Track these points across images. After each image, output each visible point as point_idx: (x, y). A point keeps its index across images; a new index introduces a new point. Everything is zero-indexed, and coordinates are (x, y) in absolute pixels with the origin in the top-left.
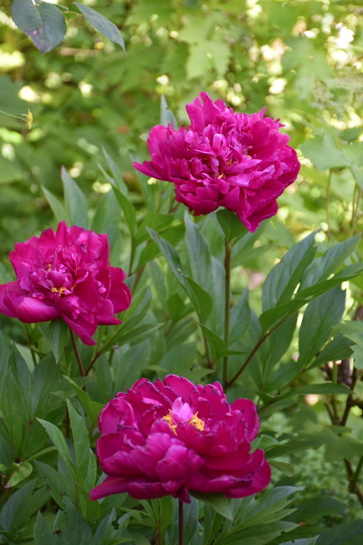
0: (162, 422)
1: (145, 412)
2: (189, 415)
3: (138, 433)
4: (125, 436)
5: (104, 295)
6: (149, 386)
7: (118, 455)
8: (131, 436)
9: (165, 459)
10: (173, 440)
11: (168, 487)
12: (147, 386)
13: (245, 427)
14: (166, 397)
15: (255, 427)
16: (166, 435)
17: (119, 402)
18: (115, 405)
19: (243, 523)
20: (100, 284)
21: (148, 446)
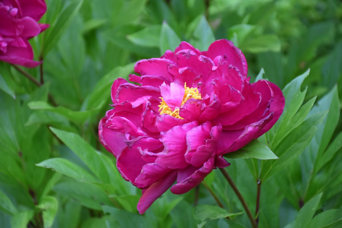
0: (164, 118)
1: (142, 115)
2: (181, 92)
3: (149, 139)
4: (140, 149)
5: (19, 15)
6: (128, 87)
7: (145, 170)
8: (145, 146)
9: (189, 149)
10: (185, 127)
11: (206, 169)
12: (126, 88)
13: (238, 72)
14: (148, 87)
15: (242, 61)
16: (176, 128)
17: (113, 122)
18: (111, 127)
19: (275, 135)
20: (8, 8)
21: (167, 148)
